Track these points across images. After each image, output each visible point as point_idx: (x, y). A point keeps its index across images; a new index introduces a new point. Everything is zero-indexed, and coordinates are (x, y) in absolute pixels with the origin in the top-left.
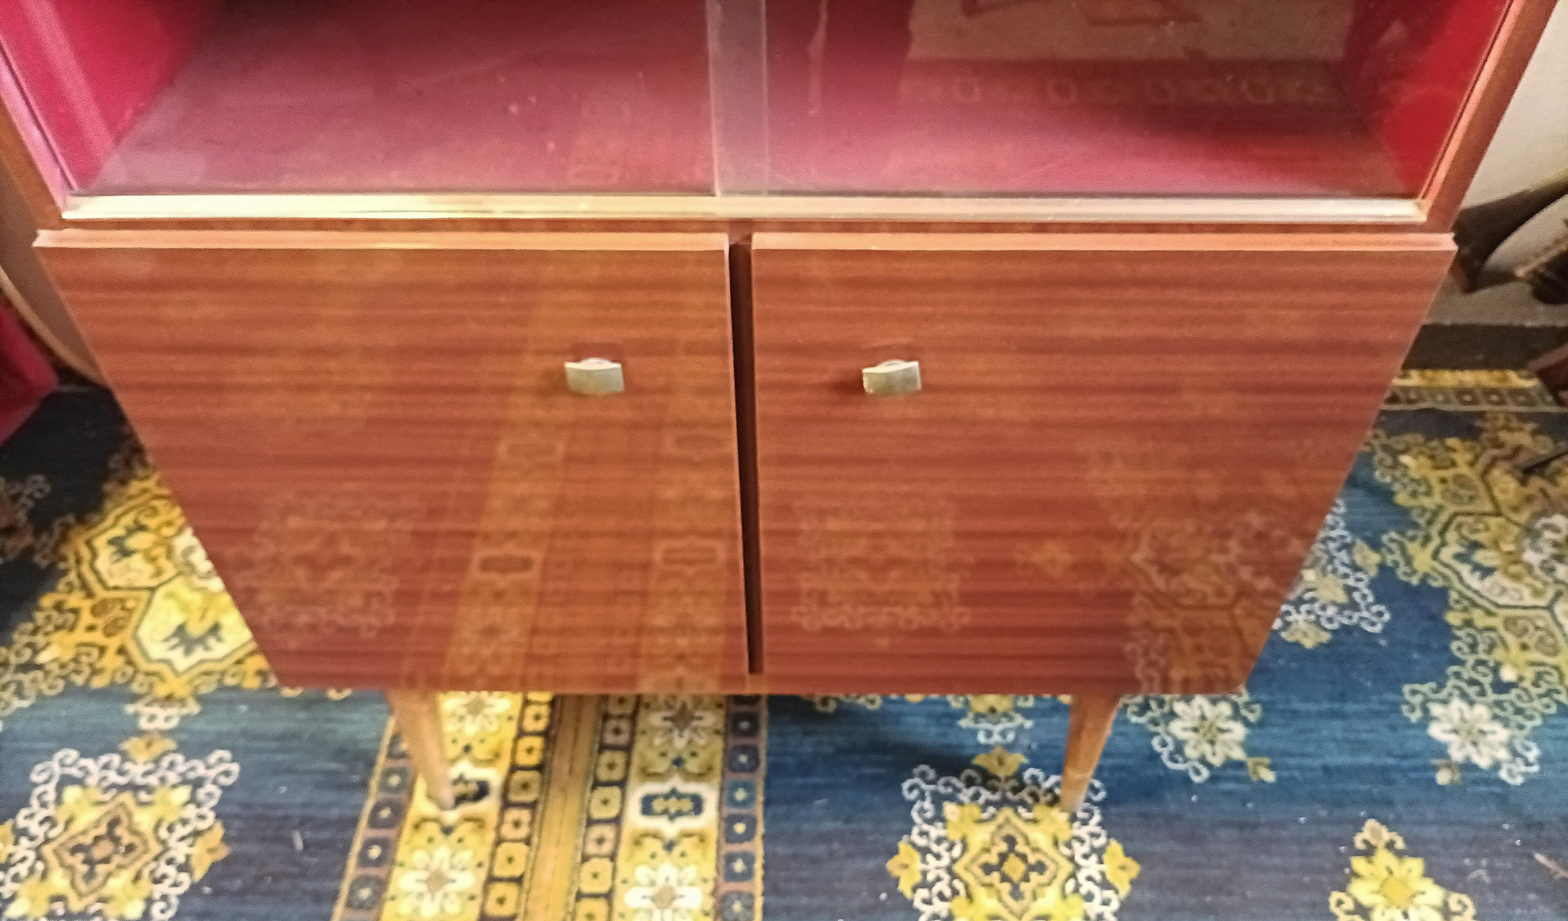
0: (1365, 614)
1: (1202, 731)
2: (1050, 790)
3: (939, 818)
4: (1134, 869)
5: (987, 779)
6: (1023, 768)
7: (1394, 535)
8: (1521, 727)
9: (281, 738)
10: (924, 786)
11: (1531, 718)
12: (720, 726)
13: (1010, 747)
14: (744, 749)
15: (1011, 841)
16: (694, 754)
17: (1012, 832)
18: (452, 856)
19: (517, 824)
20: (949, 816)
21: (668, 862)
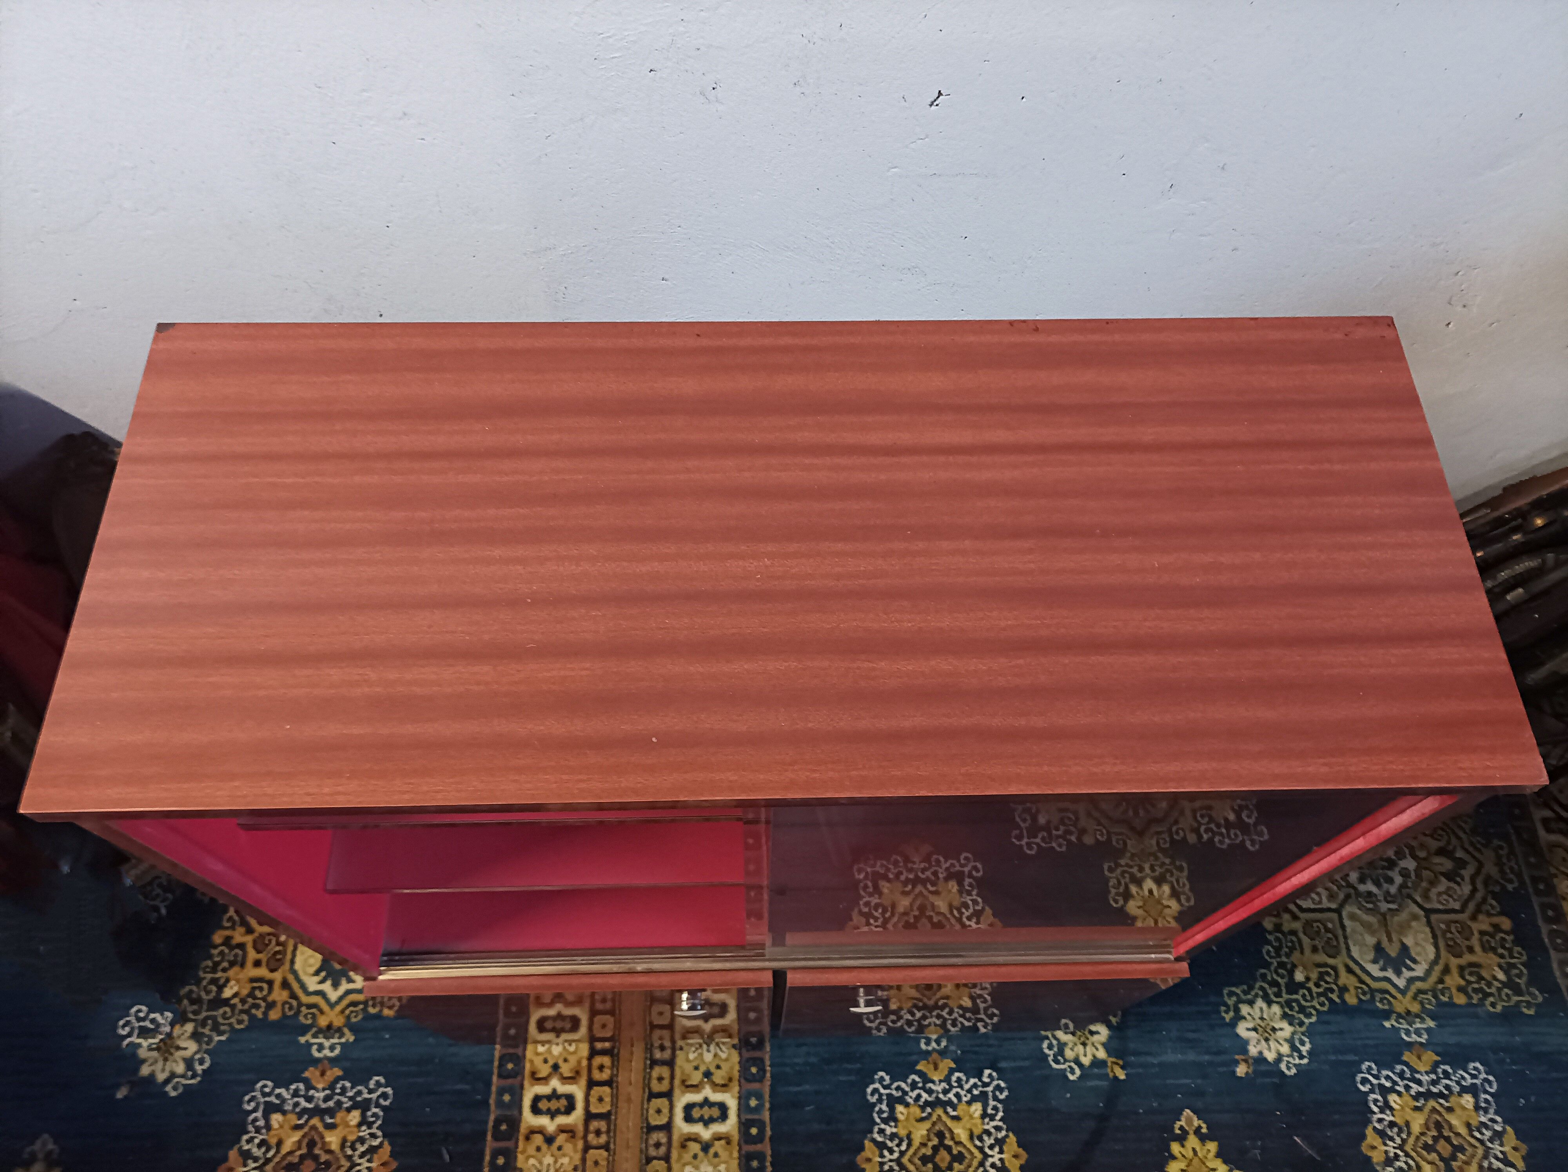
1: (1076, 1035)
2: (970, 1090)
3: (892, 1117)
5: (925, 1082)
6: (951, 1073)
8: (1301, 1024)
9: (419, 1062)
10: (882, 1091)
11: (1309, 1015)
12: (737, 1043)
13: (942, 1054)
14: (754, 1062)
15: (940, 1135)
16: (718, 1067)
17: (942, 1129)
18: (556, 1162)
19: (598, 1133)
20: (900, 1117)
21: (706, 1162)
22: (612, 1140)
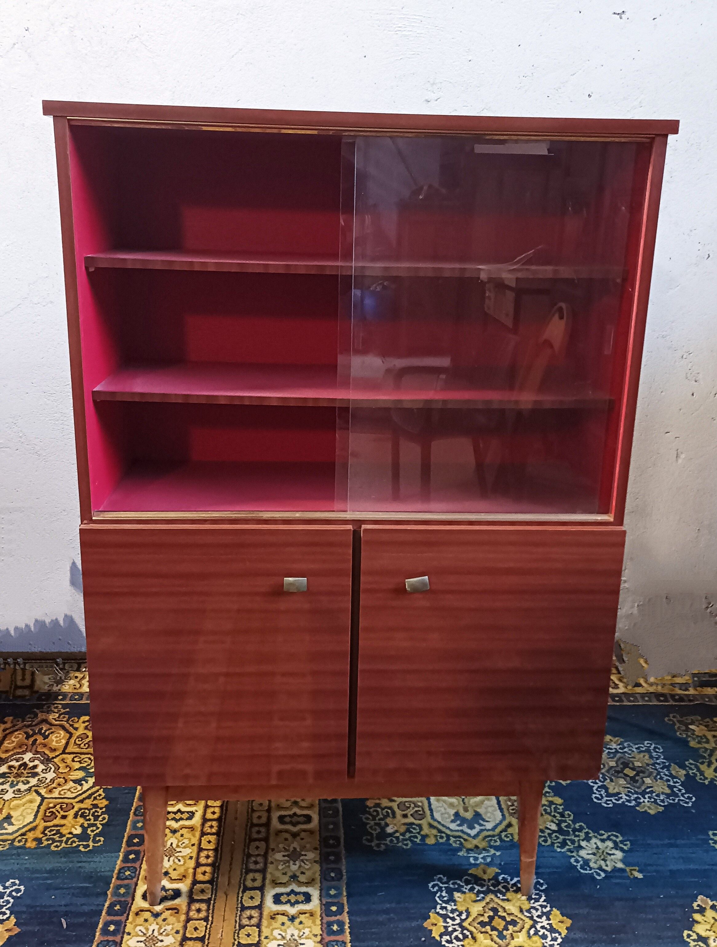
0: (682, 798)
1: (598, 855)
2: (515, 885)
3: (451, 900)
4: (569, 922)
5: (478, 880)
6: (498, 874)
7: (691, 761)
9: (50, 872)
10: (441, 885)
12: (318, 859)
13: (489, 865)
14: (333, 870)
15: (495, 910)
16: (303, 873)
17: (495, 906)
18: (160, 928)
19: (199, 911)
20: (457, 899)
21: (292, 927)
22: (210, 915)
